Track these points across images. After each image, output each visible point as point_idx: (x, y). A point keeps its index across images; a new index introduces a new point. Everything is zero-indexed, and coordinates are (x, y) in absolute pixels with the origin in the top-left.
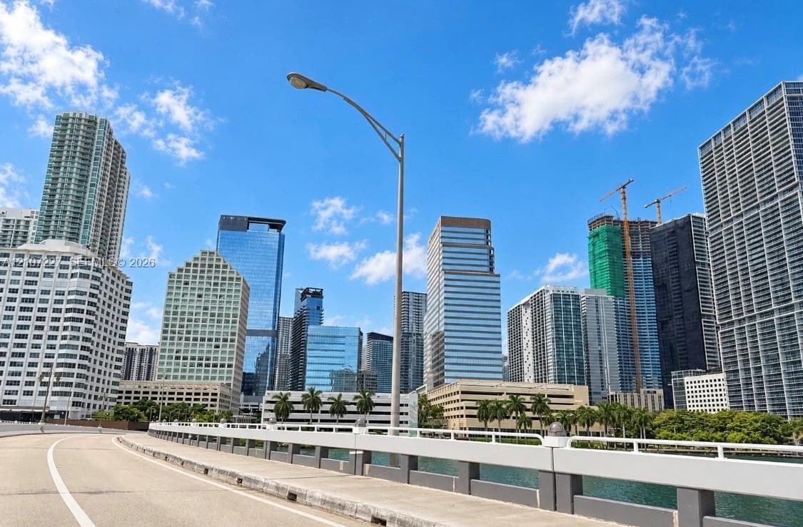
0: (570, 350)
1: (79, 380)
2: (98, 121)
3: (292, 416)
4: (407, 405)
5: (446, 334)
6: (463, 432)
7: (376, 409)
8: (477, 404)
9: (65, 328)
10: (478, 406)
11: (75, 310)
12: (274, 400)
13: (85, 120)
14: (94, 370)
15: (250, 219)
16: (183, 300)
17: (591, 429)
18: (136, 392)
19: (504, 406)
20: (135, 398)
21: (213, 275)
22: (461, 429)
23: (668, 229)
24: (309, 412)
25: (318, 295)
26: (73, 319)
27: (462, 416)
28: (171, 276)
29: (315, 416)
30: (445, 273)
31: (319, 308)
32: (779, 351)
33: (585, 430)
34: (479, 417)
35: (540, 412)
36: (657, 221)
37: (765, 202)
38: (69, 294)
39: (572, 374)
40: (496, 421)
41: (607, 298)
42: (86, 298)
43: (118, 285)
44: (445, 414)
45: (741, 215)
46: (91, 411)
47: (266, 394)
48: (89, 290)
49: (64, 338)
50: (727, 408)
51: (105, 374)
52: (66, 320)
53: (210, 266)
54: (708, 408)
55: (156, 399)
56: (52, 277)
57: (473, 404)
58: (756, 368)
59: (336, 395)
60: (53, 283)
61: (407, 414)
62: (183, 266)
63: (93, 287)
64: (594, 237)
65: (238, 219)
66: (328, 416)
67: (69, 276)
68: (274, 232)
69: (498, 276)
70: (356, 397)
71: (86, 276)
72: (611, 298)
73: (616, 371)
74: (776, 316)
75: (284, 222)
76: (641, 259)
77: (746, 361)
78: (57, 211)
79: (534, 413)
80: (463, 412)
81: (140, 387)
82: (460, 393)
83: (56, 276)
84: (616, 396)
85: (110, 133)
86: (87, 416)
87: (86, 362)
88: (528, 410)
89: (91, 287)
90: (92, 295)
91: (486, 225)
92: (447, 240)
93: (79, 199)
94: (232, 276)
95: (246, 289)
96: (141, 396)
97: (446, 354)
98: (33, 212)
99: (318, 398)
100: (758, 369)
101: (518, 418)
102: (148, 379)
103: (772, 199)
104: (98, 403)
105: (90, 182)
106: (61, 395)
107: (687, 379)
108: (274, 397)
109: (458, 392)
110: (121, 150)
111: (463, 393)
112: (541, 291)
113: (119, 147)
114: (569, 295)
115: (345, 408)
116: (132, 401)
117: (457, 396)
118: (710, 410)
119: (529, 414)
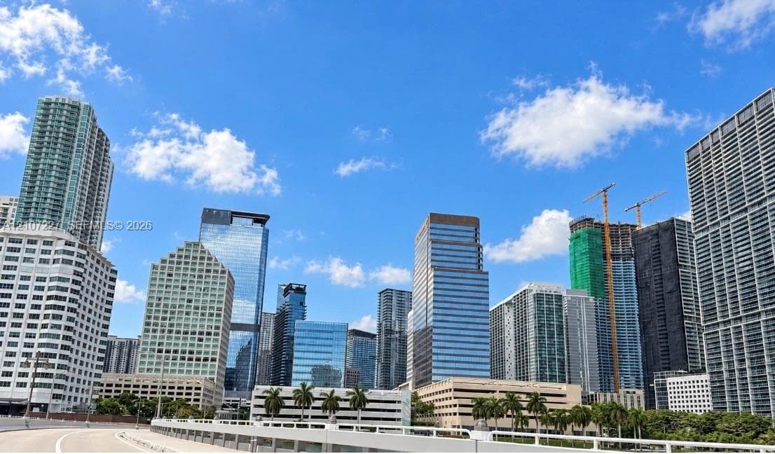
0: (553, 349)
1: (61, 372)
2: (82, 107)
3: (283, 411)
4: (399, 402)
5: (434, 331)
6: (456, 430)
7: (369, 406)
8: (472, 402)
9: (46, 317)
10: (474, 404)
11: (57, 298)
12: (265, 395)
13: (69, 105)
14: (76, 361)
15: (233, 213)
16: (166, 292)
17: (587, 429)
18: (117, 385)
19: (500, 405)
20: (116, 391)
21: (197, 267)
22: (454, 427)
23: (652, 231)
24: (301, 408)
25: (301, 291)
26: (54, 307)
27: (455, 414)
28: (154, 267)
29: (307, 412)
30: (435, 270)
31: (302, 304)
32: (765, 353)
33: (581, 429)
34: (474, 416)
35: (536, 411)
36: (638, 224)
37: (753, 206)
38: (50, 281)
39: (554, 374)
40: (493, 419)
41: (588, 299)
42: (69, 285)
43: (102, 273)
44: (436, 412)
45: (728, 218)
46: (73, 404)
47: (255, 389)
48: (72, 277)
49: (44, 326)
50: (711, 408)
51: (87, 366)
52: (47, 307)
53: (195, 258)
54: (694, 409)
55: (137, 392)
56: (32, 262)
57: (469, 402)
58: (740, 370)
59: (328, 390)
60: (34, 270)
61: (399, 411)
62: (167, 257)
63: (76, 273)
64: (576, 238)
65: (221, 212)
66: (319, 412)
67: (51, 261)
68: (258, 226)
69: (487, 273)
70: (349, 394)
71: (70, 262)
72: (591, 299)
73: (596, 371)
74: (763, 318)
75: (268, 217)
76: (621, 261)
77: (730, 363)
78: (38, 198)
79: (530, 412)
80: (456, 410)
81: (120, 380)
82: (452, 390)
83: (36, 261)
84: (596, 395)
85: (94, 120)
86: (68, 409)
87: (67, 353)
88: (524, 409)
89: (74, 274)
90: (75, 282)
91: (475, 222)
92: (436, 237)
93: (61, 186)
94: (216, 268)
95: (231, 282)
96: (122, 389)
97: (434, 350)
98: (11, 200)
99: (311, 394)
100: (743, 371)
101: (514, 417)
102: (127, 372)
103: (760, 203)
104: (79, 395)
105: (72, 169)
106: (40, 387)
107: (669, 380)
108: (264, 392)
109: (450, 390)
110: (105, 138)
111: (455, 390)
112: (525, 291)
113: (103, 134)
114: (552, 295)
115: (338, 404)
116: (112, 395)
117: (449, 393)
118: (696, 411)
119: (525, 413)
